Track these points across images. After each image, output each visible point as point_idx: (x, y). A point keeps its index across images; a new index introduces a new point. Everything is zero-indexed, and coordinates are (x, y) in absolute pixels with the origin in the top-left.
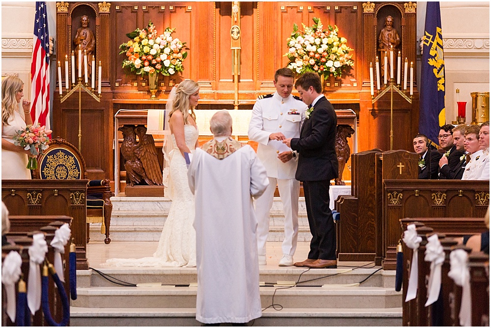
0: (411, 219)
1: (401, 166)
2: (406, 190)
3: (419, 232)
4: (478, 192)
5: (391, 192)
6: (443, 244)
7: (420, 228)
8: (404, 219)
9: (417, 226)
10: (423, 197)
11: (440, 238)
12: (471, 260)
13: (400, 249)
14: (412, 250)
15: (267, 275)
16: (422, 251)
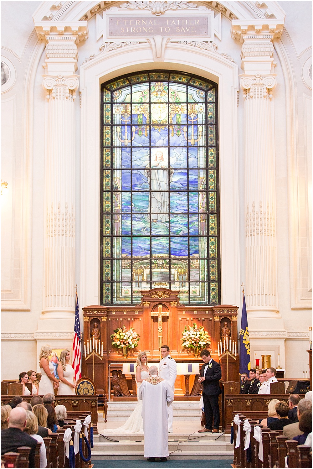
0: (237, 412)
1: (232, 388)
2: (235, 399)
3: (240, 418)
4: (265, 399)
5: (228, 400)
6: (251, 423)
7: (240, 416)
8: (234, 412)
9: (239, 415)
10: (242, 402)
11: (249, 420)
12: (263, 430)
13: (232, 425)
14: (238, 425)
15: (175, 436)
16: (242, 426)
